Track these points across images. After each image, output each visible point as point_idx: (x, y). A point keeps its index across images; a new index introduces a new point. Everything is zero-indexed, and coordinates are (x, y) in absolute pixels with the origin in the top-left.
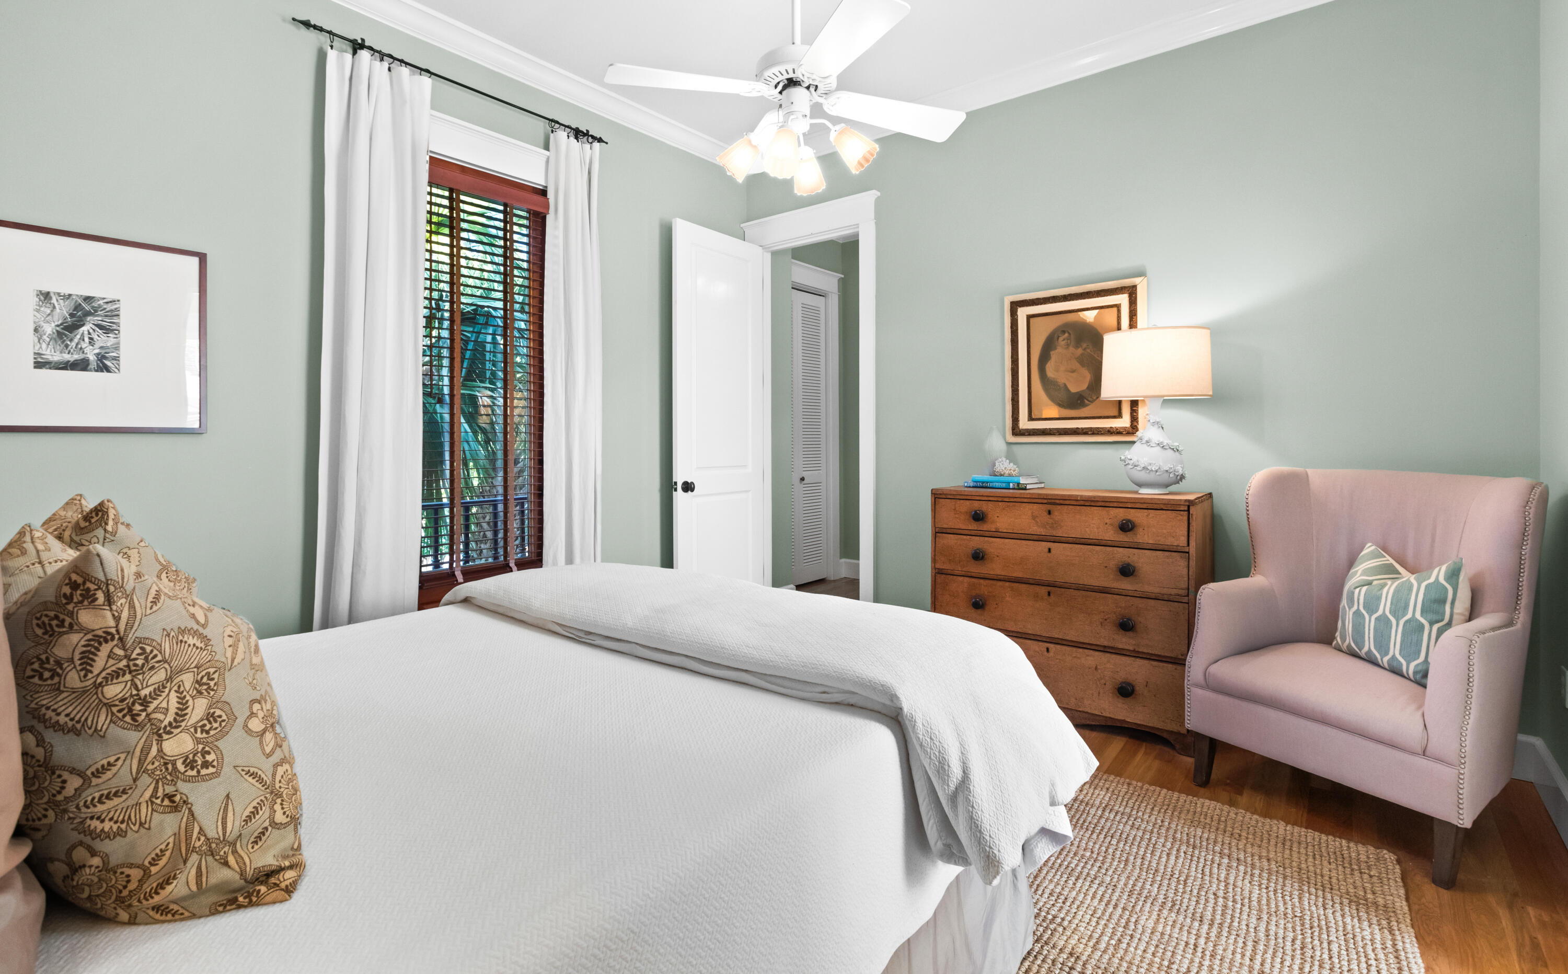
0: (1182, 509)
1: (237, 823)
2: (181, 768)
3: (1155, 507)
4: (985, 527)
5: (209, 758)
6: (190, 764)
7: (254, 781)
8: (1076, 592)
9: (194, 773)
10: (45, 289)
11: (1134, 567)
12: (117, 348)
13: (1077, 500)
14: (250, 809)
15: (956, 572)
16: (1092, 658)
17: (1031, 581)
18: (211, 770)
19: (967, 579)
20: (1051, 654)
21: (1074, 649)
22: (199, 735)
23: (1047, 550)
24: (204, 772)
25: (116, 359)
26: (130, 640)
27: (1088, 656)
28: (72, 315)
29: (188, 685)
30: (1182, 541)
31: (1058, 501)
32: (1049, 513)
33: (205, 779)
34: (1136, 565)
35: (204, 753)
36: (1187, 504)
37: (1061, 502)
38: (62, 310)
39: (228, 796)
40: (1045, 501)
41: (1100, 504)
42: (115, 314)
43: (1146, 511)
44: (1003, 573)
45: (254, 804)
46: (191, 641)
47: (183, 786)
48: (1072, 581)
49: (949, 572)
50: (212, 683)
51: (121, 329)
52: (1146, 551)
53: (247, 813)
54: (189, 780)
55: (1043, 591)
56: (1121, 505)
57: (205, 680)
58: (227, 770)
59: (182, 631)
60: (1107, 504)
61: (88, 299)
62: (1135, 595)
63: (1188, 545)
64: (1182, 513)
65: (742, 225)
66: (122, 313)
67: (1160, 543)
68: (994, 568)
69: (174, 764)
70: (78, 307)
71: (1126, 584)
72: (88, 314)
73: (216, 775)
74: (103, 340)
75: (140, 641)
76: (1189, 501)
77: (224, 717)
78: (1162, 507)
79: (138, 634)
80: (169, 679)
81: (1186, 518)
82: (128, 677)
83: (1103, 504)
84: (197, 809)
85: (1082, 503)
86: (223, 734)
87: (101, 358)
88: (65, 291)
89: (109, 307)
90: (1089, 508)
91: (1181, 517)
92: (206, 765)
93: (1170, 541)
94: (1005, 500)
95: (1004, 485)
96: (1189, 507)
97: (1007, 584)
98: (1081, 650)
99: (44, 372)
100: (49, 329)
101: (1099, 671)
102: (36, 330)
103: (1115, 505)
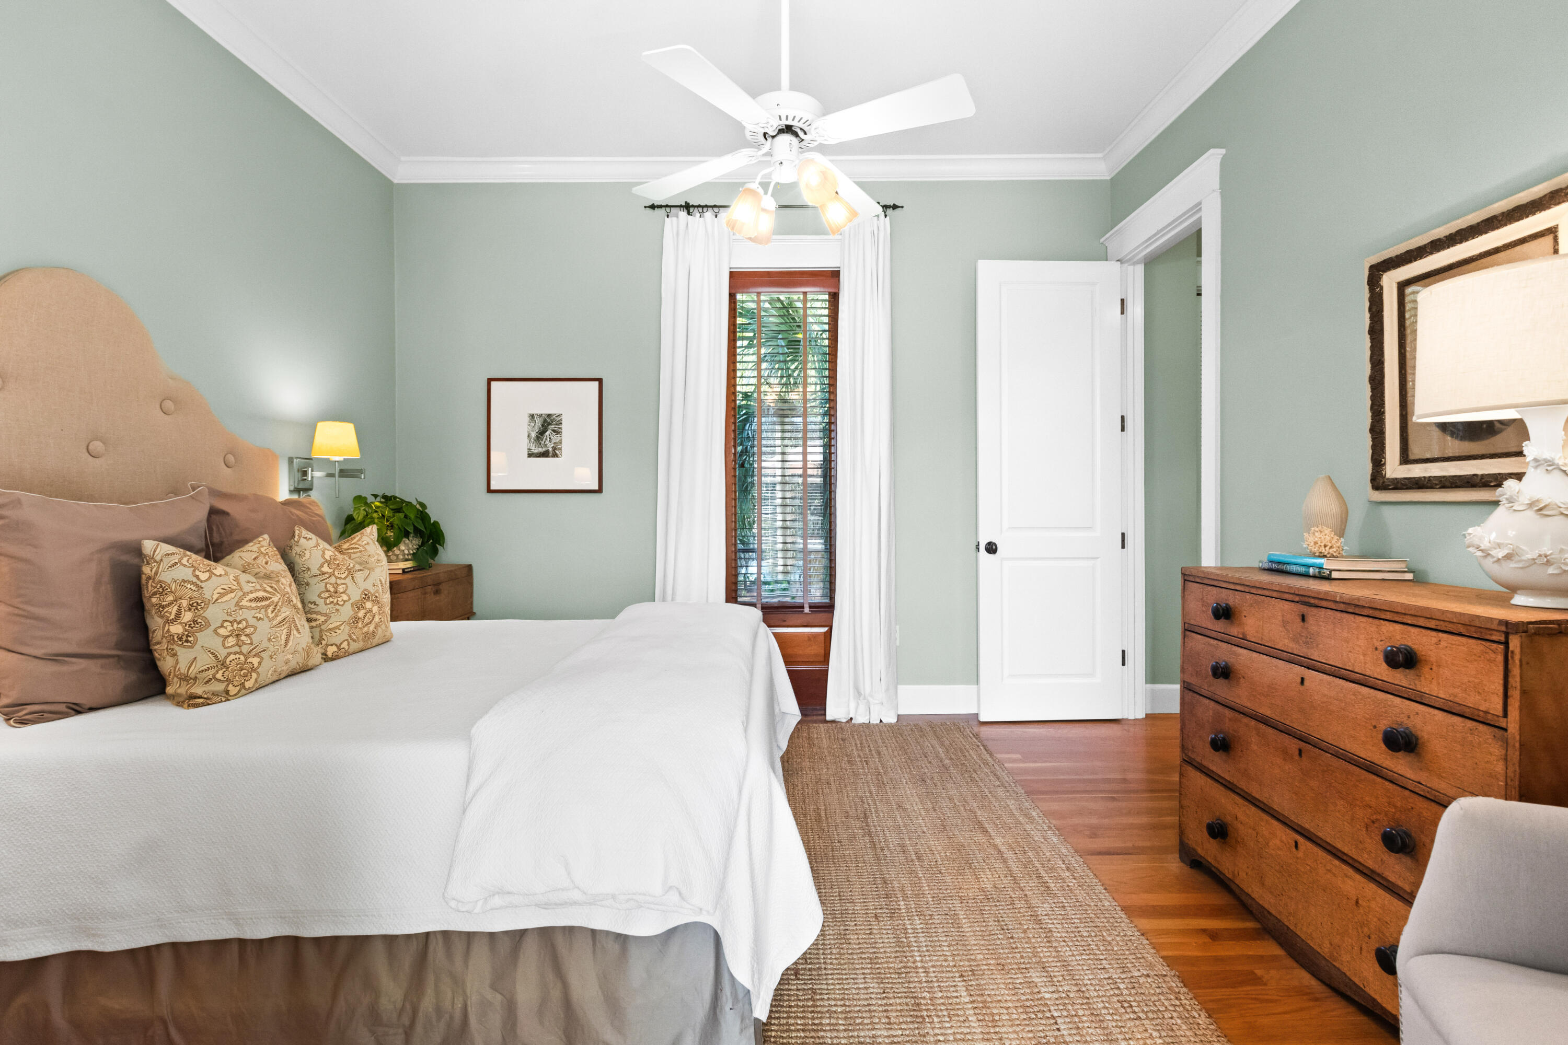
0: (1494, 638)
1: (195, 671)
2: (176, 639)
3: (1450, 628)
4: (1234, 631)
5: (189, 639)
6: (180, 639)
7: (212, 656)
8: (1334, 759)
9: (180, 643)
10: (532, 413)
11: (1417, 739)
12: (560, 442)
13: (1336, 602)
14: (205, 667)
15: (1203, 692)
16: (1351, 883)
17: (1280, 726)
18: (189, 644)
19: (1212, 704)
20: (1300, 854)
21: (1329, 857)
22: (187, 627)
23: (1299, 680)
24: (185, 644)
25: (560, 449)
26: (157, 580)
27: (1346, 876)
28: (543, 426)
29: (185, 606)
30: (1496, 706)
31: (1312, 601)
32: (1303, 618)
33: (185, 647)
34: (1419, 733)
35: (188, 636)
36: (1503, 628)
37: (1316, 602)
38: (539, 422)
39: (195, 658)
40: (1297, 599)
41: (1366, 612)
42: (560, 423)
43: (1434, 634)
44: (1249, 705)
45: (209, 666)
46: (189, 586)
47: (176, 648)
48: (1330, 739)
49: (1197, 689)
50: (199, 607)
51: (563, 431)
52: (1436, 712)
53: (203, 668)
54: (178, 645)
55: (1293, 745)
56: (1396, 619)
57: (195, 604)
58: (198, 647)
59: (184, 581)
60: (1377, 614)
61: (549, 415)
62: (1417, 790)
63: (1505, 715)
64: (1494, 646)
65: (1102, 240)
66: (563, 422)
67: (1457, 700)
68: (1240, 695)
69: (173, 636)
70: (545, 421)
71: (1399, 764)
72: (549, 424)
73: (192, 647)
74: (555, 438)
75: (160, 582)
76: (1507, 623)
77: (203, 623)
78: (1462, 630)
79: (160, 578)
80: (176, 600)
81: (1500, 658)
82: (158, 596)
83: (1371, 612)
84: (180, 660)
85: (1342, 607)
86: (201, 630)
87: (554, 449)
88: (540, 413)
89: (558, 419)
90: (1351, 617)
91: (1493, 655)
92: (187, 641)
93: (1472, 700)
94: (1253, 591)
95: (1302, 570)
96: (1507, 635)
97: (1253, 723)
98: (1337, 862)
99: (532, 459)
100: (533, 435)
101: (1361, 911)
102: (528, 436)
103: (1388, 616)
